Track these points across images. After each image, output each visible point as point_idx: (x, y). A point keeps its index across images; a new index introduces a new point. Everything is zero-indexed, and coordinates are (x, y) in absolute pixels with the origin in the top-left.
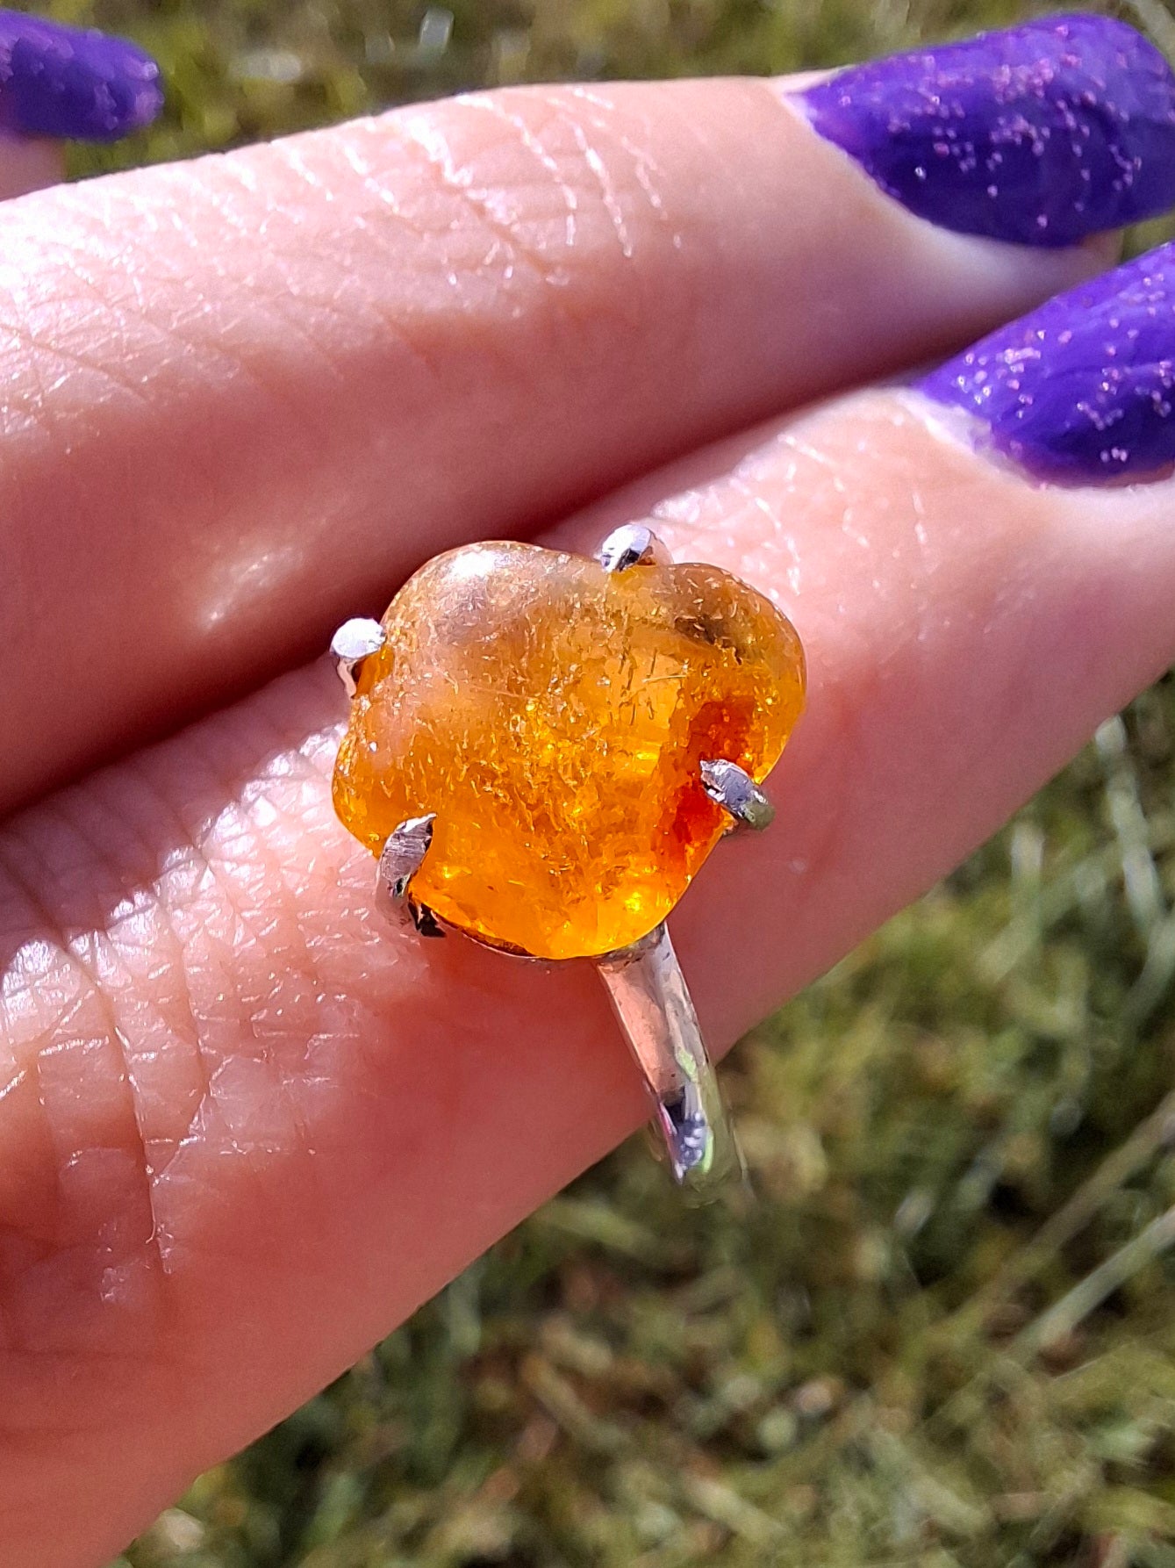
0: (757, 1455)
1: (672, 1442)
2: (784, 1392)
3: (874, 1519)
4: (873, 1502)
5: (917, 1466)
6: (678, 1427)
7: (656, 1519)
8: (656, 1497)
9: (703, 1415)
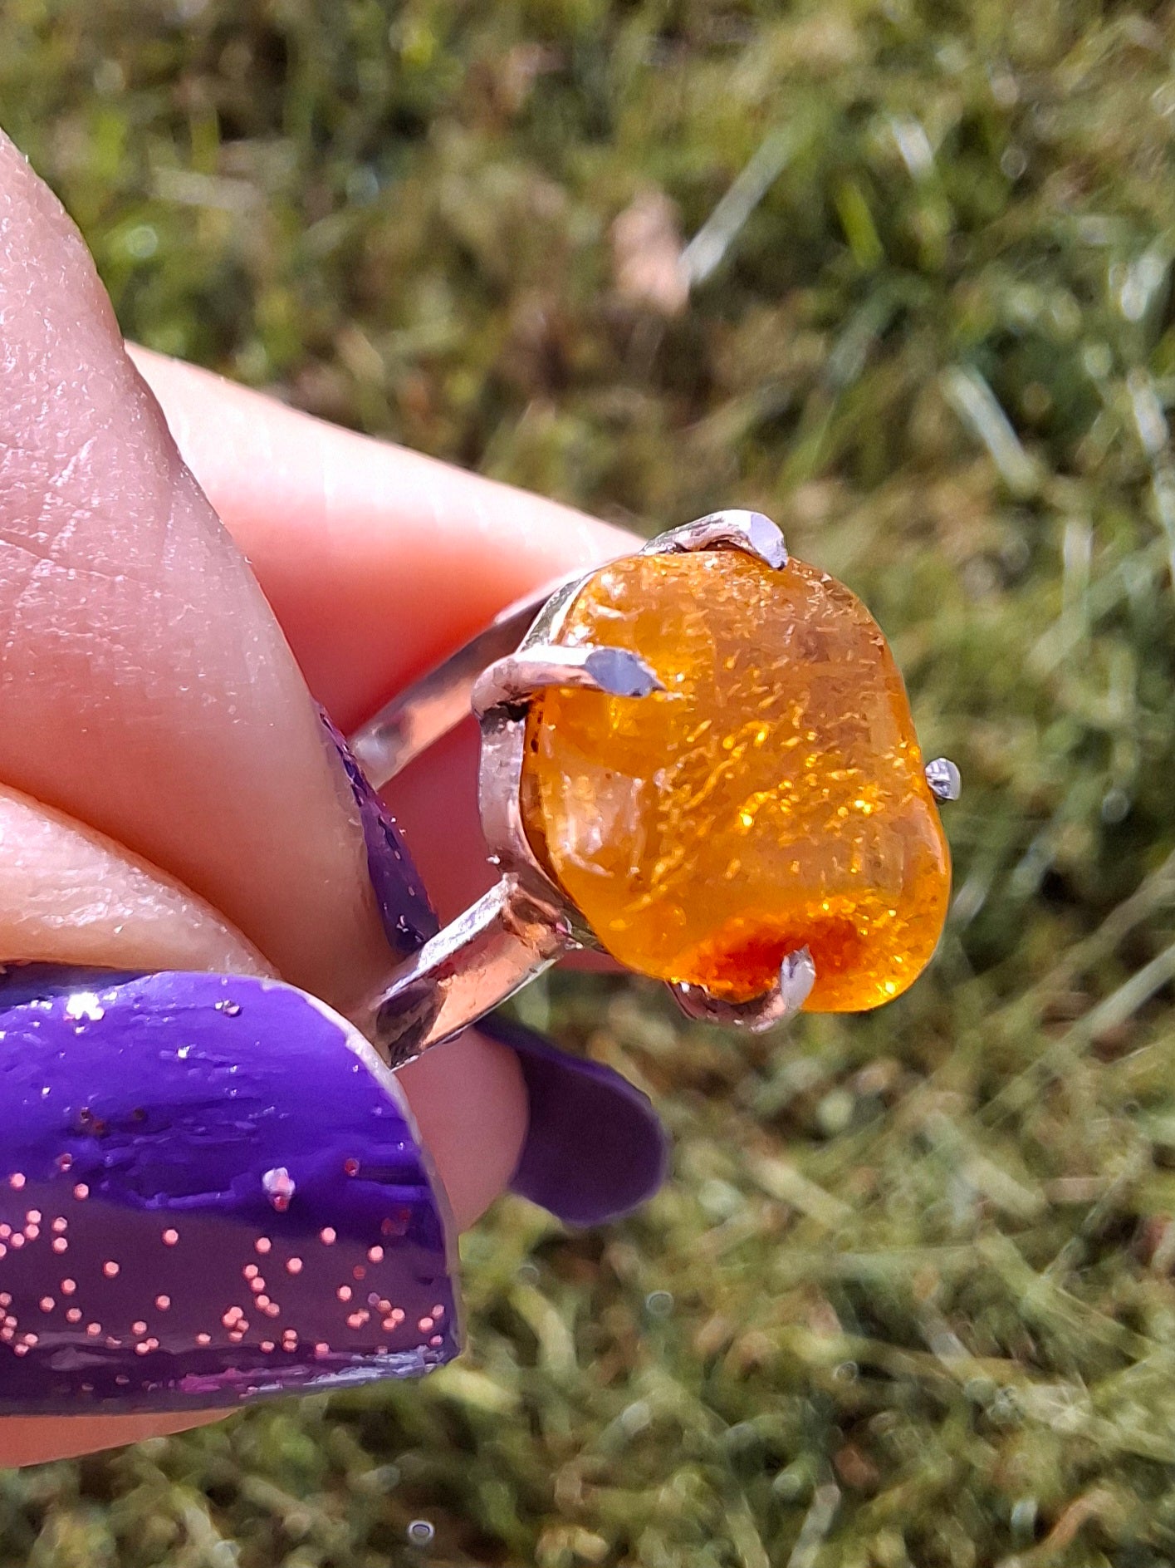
0: (818, 1136)
1: (733, 1121)
2: (845, 1074)
3: (932, 1200)
4: (929, 1183)
5: (972, 1147)
6: (741, 1107)
7: (720, 1196)
8: (720, 1174)
9: (768, 1096)
